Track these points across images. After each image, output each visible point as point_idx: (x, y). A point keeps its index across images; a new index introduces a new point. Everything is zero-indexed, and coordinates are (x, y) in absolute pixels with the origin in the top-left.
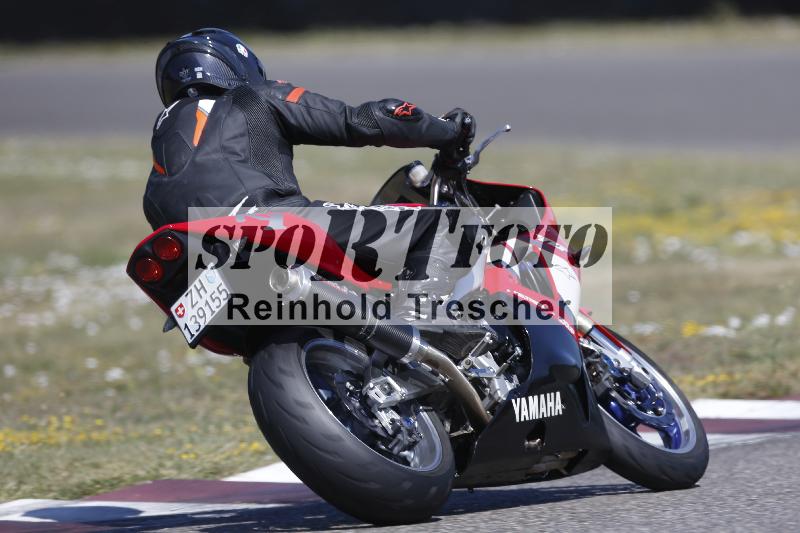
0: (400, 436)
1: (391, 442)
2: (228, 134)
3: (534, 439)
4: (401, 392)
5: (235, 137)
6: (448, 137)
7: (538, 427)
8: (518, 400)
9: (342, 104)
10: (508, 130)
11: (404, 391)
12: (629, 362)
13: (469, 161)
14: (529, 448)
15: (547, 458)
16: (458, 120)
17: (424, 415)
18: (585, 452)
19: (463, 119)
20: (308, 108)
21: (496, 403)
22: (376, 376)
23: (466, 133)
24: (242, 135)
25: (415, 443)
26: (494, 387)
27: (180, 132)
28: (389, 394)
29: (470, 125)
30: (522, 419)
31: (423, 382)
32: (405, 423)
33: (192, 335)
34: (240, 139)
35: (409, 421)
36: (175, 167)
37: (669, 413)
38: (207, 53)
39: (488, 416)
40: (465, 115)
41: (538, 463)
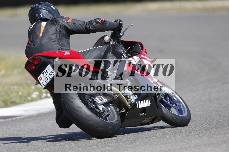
0: (105, 113)
1: (102, 114)
2: (50, 34)
3: (142, 113)
4: (105, 100)
5: (52, 34)
6: (115, 27)
7: (144, 110)
8: (138, 102)
9: (84, 21)
10: (132, 25)
11: (106, 100)
12: (168, 91)
13: (121, 34)
14: (141, 116)
15: (146, 118)
16: (118, 22)
17: (112, 107)
18: (157, 117)
19: (120, 22)
20: (74, 24)
21: (132, 103)
22: (97, 96)
23: (120, 26)
24: (54, 34)
25: (109, 115)
26: (131, 98)
27: (36, 32)
28: (101, 101)
29: (121, 24)
30: (139, 107)
31: (111, 97)
32: (106, 109)
33: (44, 86)
34: (54, 35)
35: (107, 108)
36: (35, 43)
37: (179, 105)
38: (43, 9)
39: (130, 107)
40: (120, 21)
41: (143, 120)
